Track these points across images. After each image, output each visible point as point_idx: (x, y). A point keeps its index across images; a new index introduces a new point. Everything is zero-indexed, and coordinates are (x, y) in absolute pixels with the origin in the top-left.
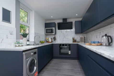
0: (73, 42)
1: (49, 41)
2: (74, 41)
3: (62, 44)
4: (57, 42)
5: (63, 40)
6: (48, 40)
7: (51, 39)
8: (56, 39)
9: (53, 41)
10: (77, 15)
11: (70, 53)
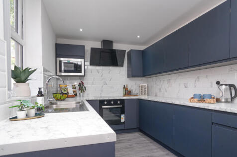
0: (125, 95)
1: (68, 92)
2: (128, 92)
3: (107, 100)
4: (88, 94)
5: (102, 91)
6: (65, 90)
7: (74, 87)
8: (85, 88)
9: (78, 94)
10: (139, 37)
11: (123, 120)
